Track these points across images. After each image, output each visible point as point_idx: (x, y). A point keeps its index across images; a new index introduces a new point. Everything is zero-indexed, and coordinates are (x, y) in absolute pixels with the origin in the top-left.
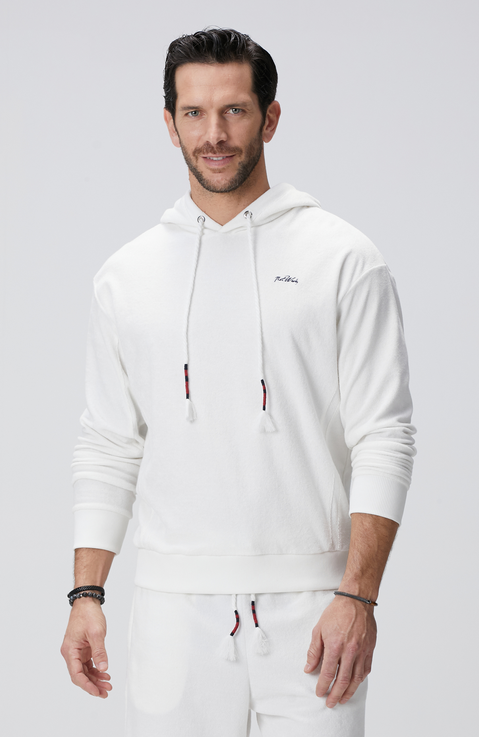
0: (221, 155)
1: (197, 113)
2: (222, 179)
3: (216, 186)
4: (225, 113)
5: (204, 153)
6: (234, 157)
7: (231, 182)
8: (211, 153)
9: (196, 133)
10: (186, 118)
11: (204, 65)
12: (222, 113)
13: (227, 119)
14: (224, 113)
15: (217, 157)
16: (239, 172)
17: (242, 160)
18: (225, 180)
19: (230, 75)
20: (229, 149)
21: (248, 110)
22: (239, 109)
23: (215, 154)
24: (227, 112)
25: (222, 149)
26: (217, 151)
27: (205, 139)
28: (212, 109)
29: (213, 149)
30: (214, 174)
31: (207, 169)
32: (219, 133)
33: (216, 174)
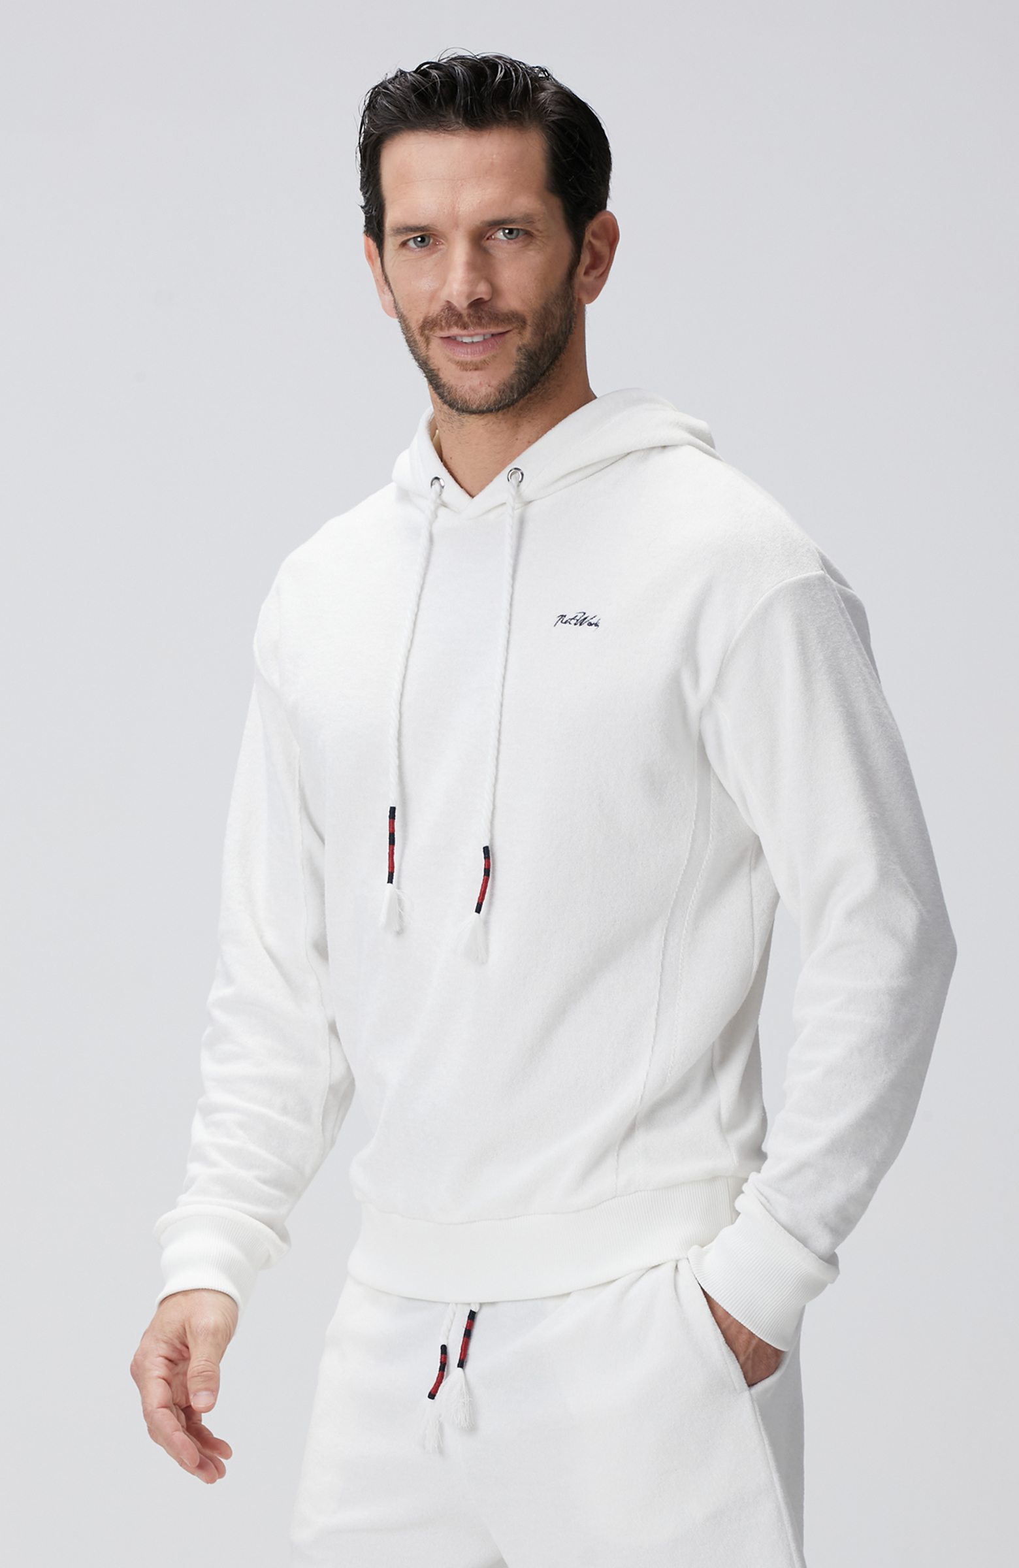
0: (479, 330)
1: (427, 240)
2: (480, 384)
3: (468, 399)
4: (488, 239)
5: (442, 329)
6: (508, 336)
7: (501, 392)
8: (456, 328)
9: (425, 285)
10: (404, 251)
11: (437, 134)
12: (480, 238)
13: (491, 251)
14: (486, 238)
15: (471, 336)
16: (520, 369)
17: (525, 342)
18: (487, 386)
19: (495, 156)
20: (498, 318)
21: (538, 230)
22: (518, 229)
23: (465, 328)
24: (491, 236)
25: (480, 318)
26: (470, 323)
27: (444, 295)
28: (457, 230)
29: (462, 317)
30: (464, 373)
31: (449, 363)
32: (473, 283)
33: (469, 374)
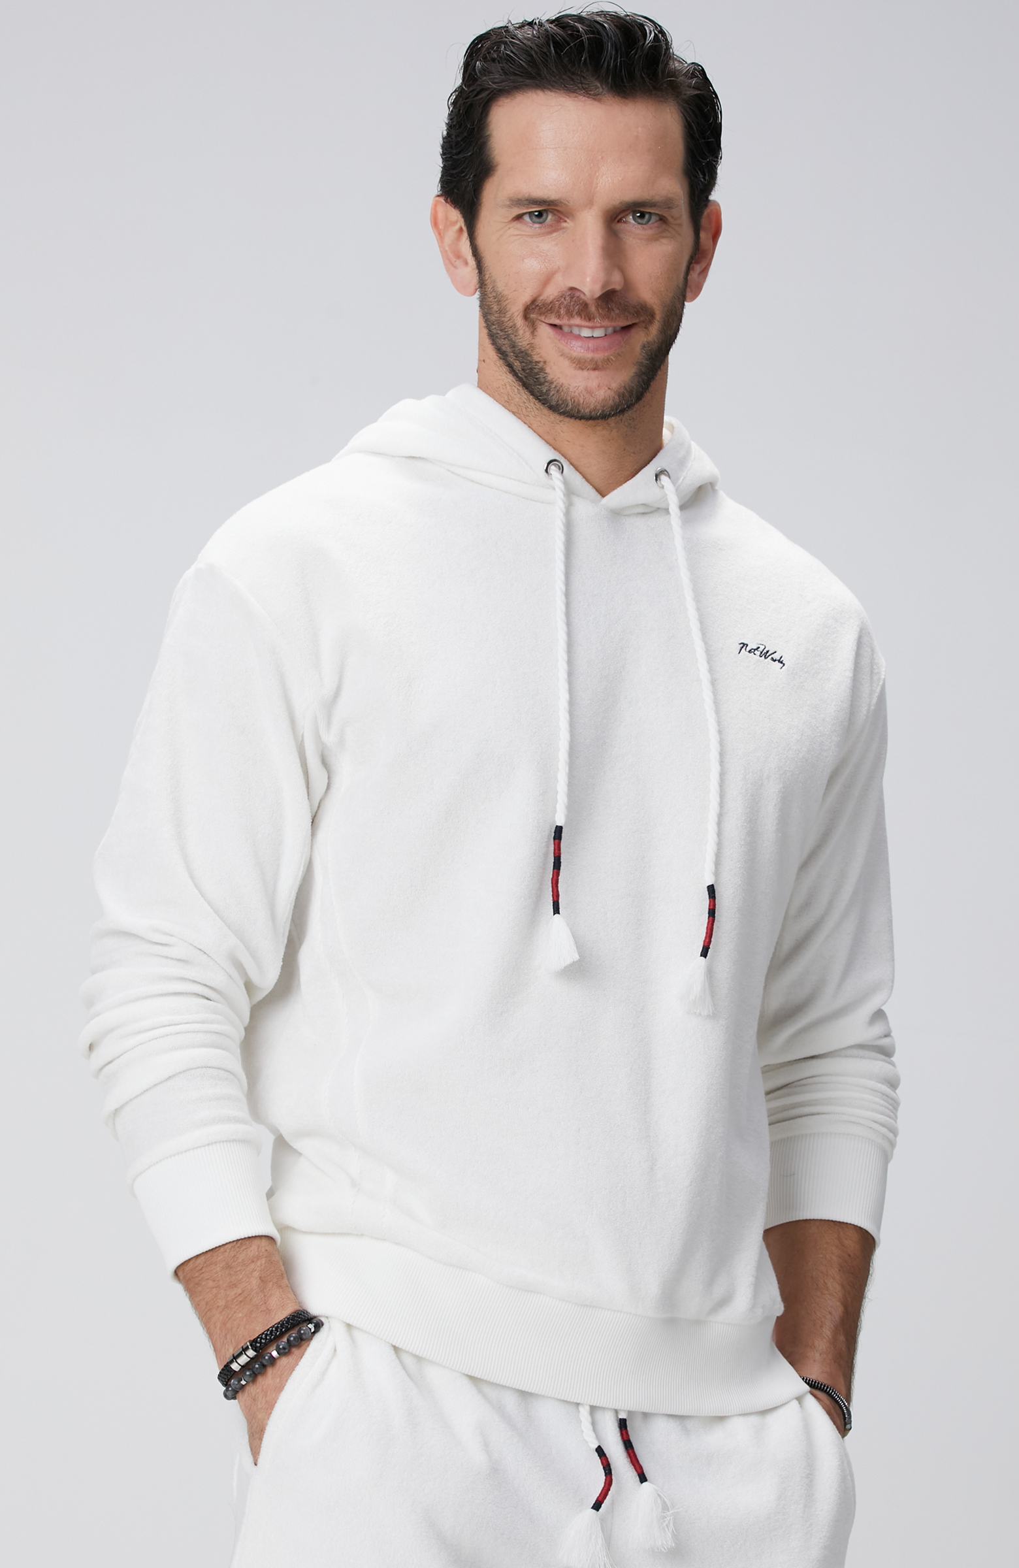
0: (606, 323)
1: (544, 216)
2: (599, 386)
4: (618, 222)
6: (633, 331)
7: (621, 395)
8: (579, 318)
9: (532, 266)
10: (517, 224)
12: (614, 218)
13: (622, 235)
14: (616, 220)
15: (592, 329)
16: (641, 371)
17: (650, 339)
18: (606, 388)
19: (640, 129)
20: (627, 310)
21: (672, 217)
22: (650, 213)
23: (590, 320)
24: (621, 219)
25: (606, 309)
26: (595, 315)
27: (566, 281)
28: (590, 208)
29: (587, 307)
30: (579, 373)
31: (562, 358)
32: (608, 271)
33: (585, 373)
